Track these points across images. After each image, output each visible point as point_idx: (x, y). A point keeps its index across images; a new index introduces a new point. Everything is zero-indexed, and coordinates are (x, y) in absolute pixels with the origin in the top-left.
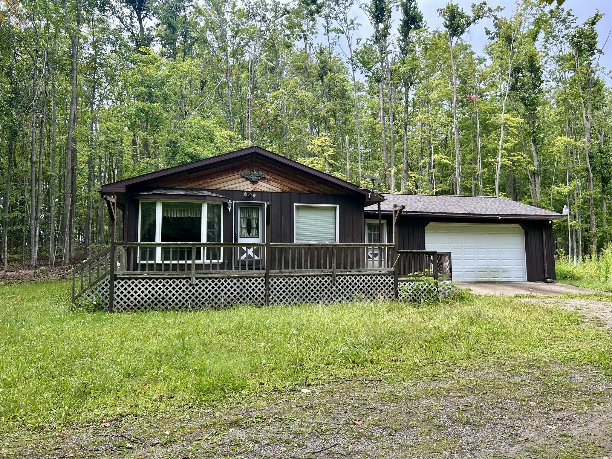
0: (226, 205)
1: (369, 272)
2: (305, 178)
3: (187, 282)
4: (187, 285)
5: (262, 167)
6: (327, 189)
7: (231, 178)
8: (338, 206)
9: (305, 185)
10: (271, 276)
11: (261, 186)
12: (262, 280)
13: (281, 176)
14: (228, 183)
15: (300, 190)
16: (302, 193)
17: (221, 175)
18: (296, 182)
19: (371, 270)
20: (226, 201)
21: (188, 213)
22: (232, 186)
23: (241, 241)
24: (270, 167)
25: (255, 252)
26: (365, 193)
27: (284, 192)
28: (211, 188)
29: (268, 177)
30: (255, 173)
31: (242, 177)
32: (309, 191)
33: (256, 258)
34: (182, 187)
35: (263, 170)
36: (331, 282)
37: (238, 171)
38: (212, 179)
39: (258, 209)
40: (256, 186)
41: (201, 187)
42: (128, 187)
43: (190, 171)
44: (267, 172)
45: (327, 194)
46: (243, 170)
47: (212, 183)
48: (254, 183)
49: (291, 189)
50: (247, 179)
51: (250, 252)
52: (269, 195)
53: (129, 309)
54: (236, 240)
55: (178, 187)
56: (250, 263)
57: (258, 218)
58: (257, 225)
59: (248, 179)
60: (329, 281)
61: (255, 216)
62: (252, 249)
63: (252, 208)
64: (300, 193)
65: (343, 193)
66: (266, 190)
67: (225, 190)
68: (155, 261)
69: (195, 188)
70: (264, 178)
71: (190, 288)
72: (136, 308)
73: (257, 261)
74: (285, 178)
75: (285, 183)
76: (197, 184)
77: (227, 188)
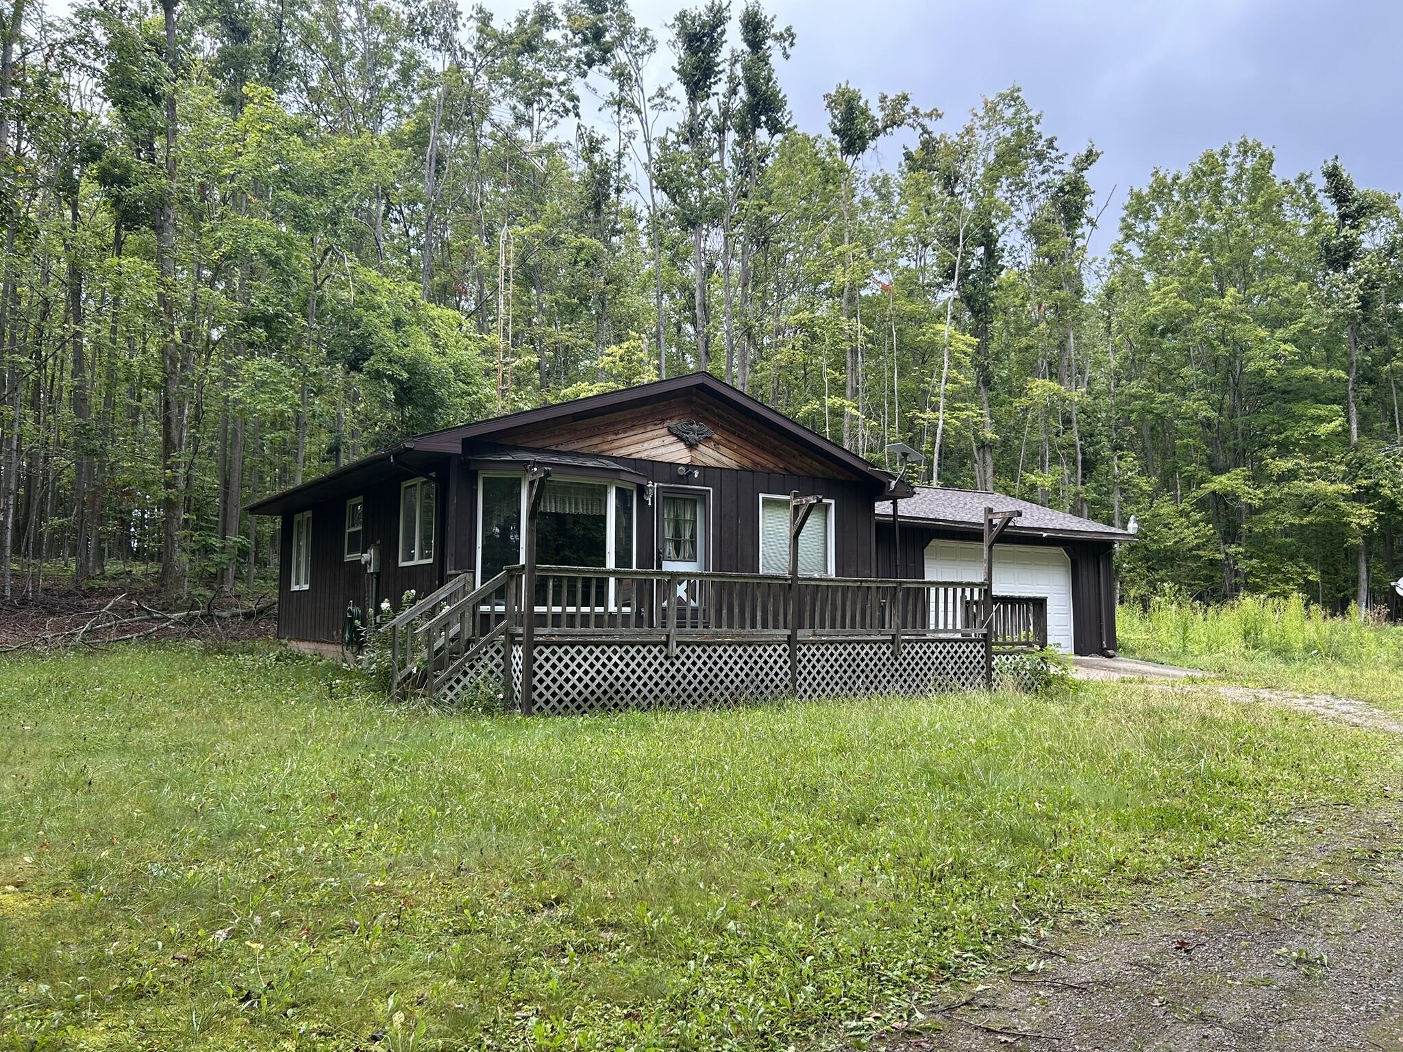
0: (642, 490)
1: (929, 636)
2: (777, 443)
3: (661, 651)
4: (661, 658)
5: (705, 414)
6: (816, 466)
7: (650, 435)
8: (833, 502)
9: (778, 456)
10: (799, 642)
11: (703, 454)
12: (784, 650)
13: (739, 436)
14: (646, 445)
15: (771, 466)
16: (774, 472)
17: (632, 428)
18: (764, 449)
19: (935, 631)
20: (642, 481)
21: (576, 504)
22: (653, 453)
23: (668, 566)
24: (719, 416)
25: (691, 591)
26: (884, 479)
27: (743, 469)
28: (616, 454)
29: (715, 436)
30: (695, 426)
31: (671, 433)
32: (785, 469)
33: (692, 604)
34: (560, 448)
35: (707, 421)
36: (892, 654)
37: (663, 421)
38: (616, 434)
39: (694, 503)
40: (695, 453)
41: (595, 450)
42: (465, 442)
43: (577, 417)
44: (715, 426)
45: (814, 478)
46: (671, 418)
47: (616, 444)
48: (691, 446)
49: (754, 462)
50: (679, 438)
51: (681, 591)
52: (718, 473)
53: (560, 708)
54: (660, 566)
55: (554, 448)
56: (681, 614)
57: (695, 521)
58: (693, 535)
59: (681, 439)
60: (888, 653)
61: (688, 517)
62: (685, 585)
63: (685, 500)
64: (770, 472)
65: (840, 477)
66: (712, 463)
67: (640, 459)
68: (606, 609)
69: (584, 451)
70: (709, 439)
71: (667, 664)
72: (572, 707)
73: (694, 610)
74: (746, 440)
75: (744, 451)
76: (588, 442)
77: (644, 455)
